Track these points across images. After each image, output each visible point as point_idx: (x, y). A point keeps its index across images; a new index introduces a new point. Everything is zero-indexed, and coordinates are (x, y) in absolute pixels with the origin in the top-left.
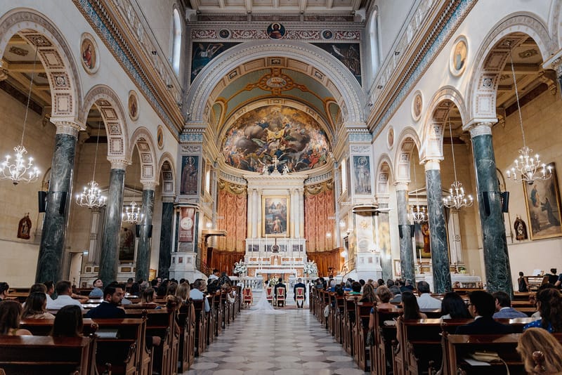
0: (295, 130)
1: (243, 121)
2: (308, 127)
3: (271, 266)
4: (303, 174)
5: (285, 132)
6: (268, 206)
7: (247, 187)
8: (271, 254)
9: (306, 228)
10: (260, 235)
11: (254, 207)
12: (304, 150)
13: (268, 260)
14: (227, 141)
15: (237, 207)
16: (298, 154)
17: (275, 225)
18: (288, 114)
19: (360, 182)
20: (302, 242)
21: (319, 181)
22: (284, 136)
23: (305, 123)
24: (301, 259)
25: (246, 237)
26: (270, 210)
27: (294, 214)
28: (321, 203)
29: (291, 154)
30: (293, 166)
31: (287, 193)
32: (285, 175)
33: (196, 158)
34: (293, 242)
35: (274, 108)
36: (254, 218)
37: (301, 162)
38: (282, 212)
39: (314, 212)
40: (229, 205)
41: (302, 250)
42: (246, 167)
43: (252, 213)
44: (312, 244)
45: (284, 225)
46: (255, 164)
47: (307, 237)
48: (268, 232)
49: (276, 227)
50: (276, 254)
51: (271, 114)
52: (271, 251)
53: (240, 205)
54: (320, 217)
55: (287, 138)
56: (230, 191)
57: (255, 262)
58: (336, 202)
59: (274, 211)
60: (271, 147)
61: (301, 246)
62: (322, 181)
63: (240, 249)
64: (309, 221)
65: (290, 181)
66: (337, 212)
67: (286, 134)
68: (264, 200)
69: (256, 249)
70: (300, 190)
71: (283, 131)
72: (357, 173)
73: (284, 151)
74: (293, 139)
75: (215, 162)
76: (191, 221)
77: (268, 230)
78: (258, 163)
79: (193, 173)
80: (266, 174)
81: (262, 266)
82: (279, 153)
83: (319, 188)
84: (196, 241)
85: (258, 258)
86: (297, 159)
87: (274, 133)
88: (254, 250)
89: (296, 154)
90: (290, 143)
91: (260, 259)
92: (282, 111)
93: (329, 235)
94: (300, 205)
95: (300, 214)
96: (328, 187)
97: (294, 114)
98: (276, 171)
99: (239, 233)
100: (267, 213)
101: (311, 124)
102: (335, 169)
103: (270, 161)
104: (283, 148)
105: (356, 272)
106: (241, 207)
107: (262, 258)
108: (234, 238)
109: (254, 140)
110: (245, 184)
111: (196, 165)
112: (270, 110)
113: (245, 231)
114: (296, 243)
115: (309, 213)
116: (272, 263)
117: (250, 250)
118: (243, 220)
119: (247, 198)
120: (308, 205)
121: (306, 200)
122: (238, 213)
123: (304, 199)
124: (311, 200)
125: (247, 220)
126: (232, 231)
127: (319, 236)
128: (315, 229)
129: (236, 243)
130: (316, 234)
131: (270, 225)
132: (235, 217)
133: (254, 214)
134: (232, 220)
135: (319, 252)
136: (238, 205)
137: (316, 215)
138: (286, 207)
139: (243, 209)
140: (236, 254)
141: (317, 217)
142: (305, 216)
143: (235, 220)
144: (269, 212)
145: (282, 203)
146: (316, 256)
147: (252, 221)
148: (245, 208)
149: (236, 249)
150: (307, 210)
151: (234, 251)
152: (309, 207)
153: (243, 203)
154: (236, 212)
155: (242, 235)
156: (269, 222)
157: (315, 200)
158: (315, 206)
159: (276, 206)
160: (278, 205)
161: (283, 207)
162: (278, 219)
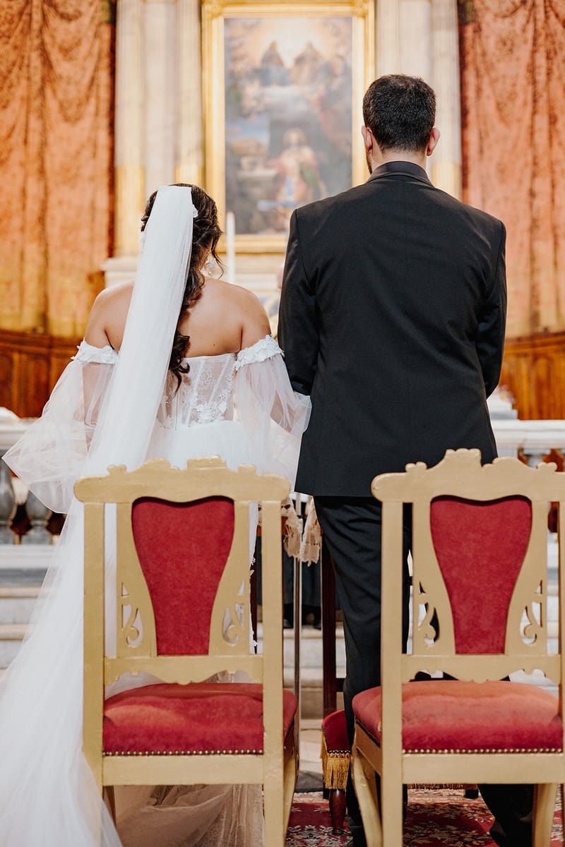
6: (240, 66)
11: (157, 70)
15: (47, 62)
17: (279, 179)
25: (111, 252)
26: (252, 90)
38: (325, 103)
39: (524, 94)
43: (144, 106)
45: (337, 184)
48: (242, 220)
53: (66, 52)
59: (276, 94)
63: (68, 318)
64: (495, 153)
68: (217, 26)
100: (234, 109)
106: (74, 72)
108: (33, 251)
113: (103, 220)
115: (490, 107)
118: (87, 153)
119: (113, 22)
120: (484, 54)
121: (469, 31)
122: (52, 104)
123: (462, 23)
124: (503, 26)
125: (112, 150)
126: (16, 205)
127: (556, 237)
128: (532, 194)
129: (43, 279)
130: (534, 225)
131: (256, 183)
132: (35, 124)
133: (158, 113)
134: (17, 138)
135: (556, 334)
136: (55, 56)
137: (534, 113)
138: (348, 72)
139: (86, 81)
140: (44, 350)
141: (542, 122)
142: (464, 125)
143: (34, 139)
144: (249, 103)
145: (325, 48)
146: (536, 358)
147: (144, 156)
148: (104, 77)
149: (44, 318)
150: (479, 90)
151: (34, 330)
152: (491, 66)
153: (84, 49)
154: (42, 91)
155: (85, 234)
156: (245, 162)
157: (532, 17)
158: (534, 52)
159: (289, 62)
160: (299, 61)
161: (329, 71)
162: (300, 144)
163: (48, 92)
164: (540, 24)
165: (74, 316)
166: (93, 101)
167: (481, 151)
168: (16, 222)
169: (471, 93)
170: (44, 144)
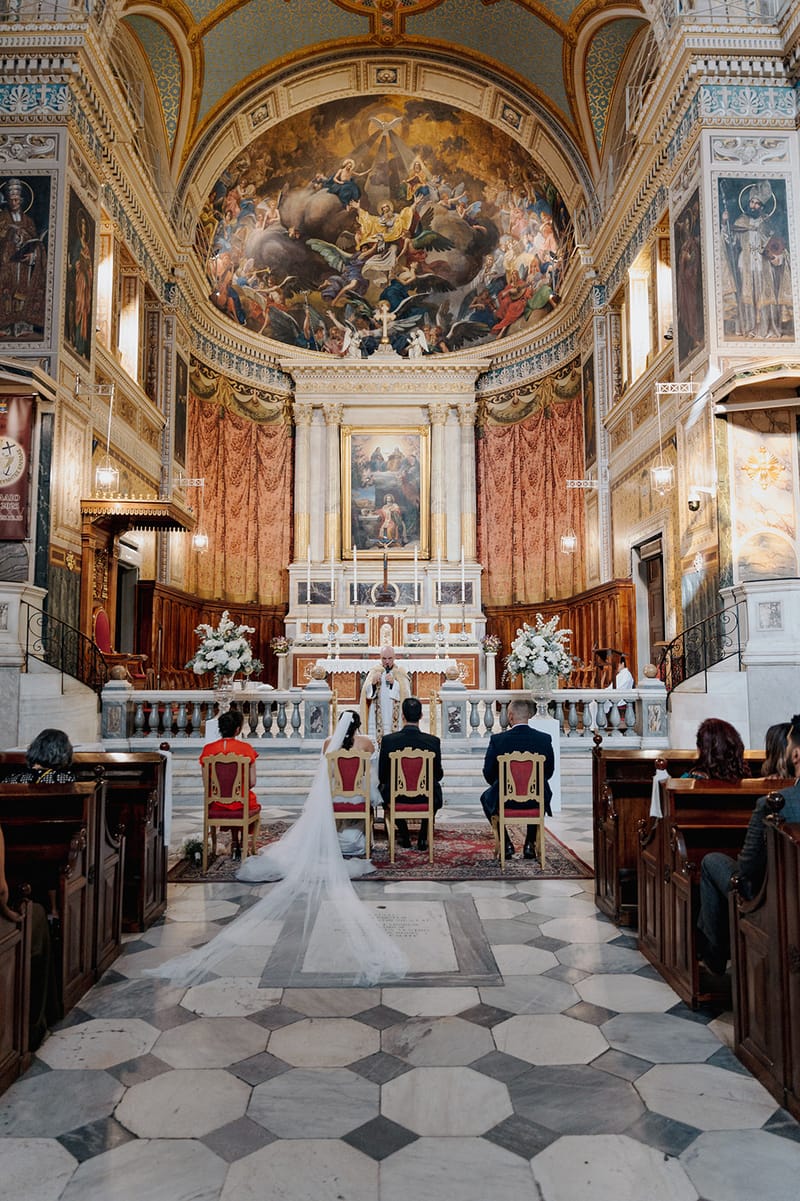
0: (447, 206)
1: (274, 164)
2: (494, 192)
3: (371, 650)
4: (473, 357)
5: (416, 215)
6: (360, 460)
7: (292, 399)
8: (371, 612)
9: (483, 530)
10: (334, 553)
11: (316, 462)
12: (477, 280)
13: (361, 628)
14: (219, 234)
15: (259, 460)
16: (456, 297)
17: (381, 520)
18: (425, 142)
19: (746, 292)
20: (469, 574)
21: (527, 377)
22: (412, 234)
23: (483, 176)
24: (466, 627)
25: (292, 560)
26: (366, 473)
27: (444, 483)
28: (533, 446)
29: (432, 297)
30: (441, 334)
31: (420, 417)
32: (416, 359)
33: (38, 188)
34: (441, 575)
35: (379, 118)
36: (315, 499)
37: (467, 319)
38: (405, 480)
39: (509, 479)
40: (232, 455)
41: (469, 600)
42: (288, 333)
43: (309, 481)
44: (500, 580)
45: (411, 523)
46: (318, 329)
47: (485, 561)
48: (361, 542)
49: (388, 524)
50: (385, 611)
51: (370, 142)
52: (369, 603)
53: (269, 454)
54: (528, 493)
55: (422, 237)
56: (234, 408)
57: (318, 637)
58: (599, 426)
59: (379, 475)
60: (372, 272)
61: (468, 586)
62: (537, 374)
63: (270, 596)
64: (494, 508)
65: (430, 381)
66: (601, 461)
67: (419, 224)
68: (348, 439)
69: (320, 595)
70: (463, 408)
71: (409, 212)
72: (733, 252)
73: (411, 286)
74: (440, 244)
75: (169, 285)
76: (17, 451)
77: (362, 535)
78: (329, 324)
79: (29, 248)
80: (355, 358)
81: (338, 650)
82: (394, 292)
83: (527, 399)
84: (43, 539)
85: (327, 623)
86: (454, 310)
87: (380, 220)
88: (316, 600)
89: (451, 295)
90: (433, 257)
91: (333, 627)
92: (406, 130)
93: (569, 542)
94: (461, 459)
95: (462, 486)
96: (558, 391)
97: (446, 144)
98: (385, 347)
99: (268, 548)
100: (357, 484)
101: (505, 177)
102: (597, 307)
103: (367, 320)
104: (408, 275)
105: (742, 667)
106: (273, 465)
107: (340, 623)
108: (251, 561)
109: (315, 244)
110: (284, 388)
111: (39, 216)
112: (366, 124)
113: (287, 541)
114: (451, 578)
115: (491, 484)
116: (375, 640)
117: (302, 600)
118: (279, 506)
119: (293, 436)
120: (489, 455)
121: (481, 441)
122: (262, 482)
123: (477, 438)
124: (498, 441)
125: (293, 505)
126: (243, 537)
127: (524, 554)
128: (513, 531)
129: (257, 575)
130: (514, 548)
131: (368, 522)
132: (252, 493)
133: (316, 486)
134: (244, 501)
135: (524, 606)
136: (263, 456)
137: (514, 489)
138: (418, 464)
139: (279, 469)
140: (258, 613)
141: (518, 494)
142: (478, 492)
143: (252, 502)
144: (365, 480)
145: (405, 451)
146: (514, 618)
147: (309, 508)
148: (288, 466)
149: (257, 595)
150: (486, 474)
151: (252, 602)
152: (492, 463)
153: (278, 452)
154: (256, 476)
155: (278, 550)
156: (362, 511)
157: (513, 438)
158: (514, 457)
159: (386, 459)
160: (391, 458)
161: (408, 463)
162: (392, 502)
163: (260, 476)
164: (517, 442)
165: (272, 594)
166: (283, 479)
167: (487, 507)
168: (243, 546)
169: (482, 476)
170: (257, 504)
